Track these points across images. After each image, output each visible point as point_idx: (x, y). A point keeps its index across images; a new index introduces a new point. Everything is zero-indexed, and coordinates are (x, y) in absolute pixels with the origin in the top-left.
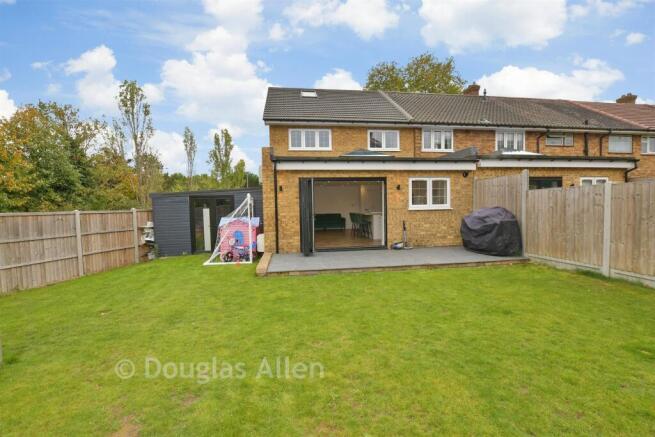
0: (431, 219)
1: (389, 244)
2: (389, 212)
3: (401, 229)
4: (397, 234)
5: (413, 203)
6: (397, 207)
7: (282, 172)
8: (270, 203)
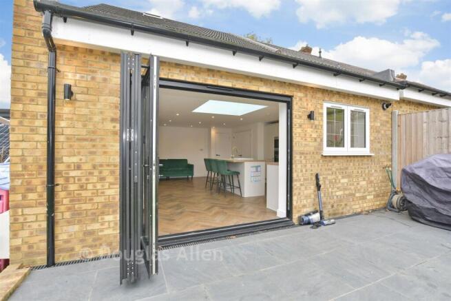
0: (349, 171)
1: (295, 216)
2: (296, 157)
3: (313, 187)
4: (307, 197)
5: (328, 146)
6: (307, 149)
7: (76, 51)
8: (33, 130)
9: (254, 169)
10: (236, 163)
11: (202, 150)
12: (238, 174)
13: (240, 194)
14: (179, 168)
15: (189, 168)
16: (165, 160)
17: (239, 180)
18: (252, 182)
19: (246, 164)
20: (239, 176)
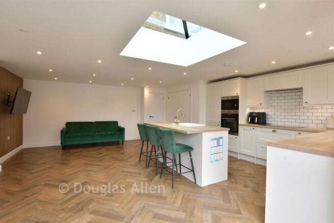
9: (215, 143)
10: (189, 135)
11: (134, 111)
12: (189, 149)
13: (194, 181)
14: (108, 131)
15: (119, 133)
16: (91, 123)
17: (191, 159)
18: (211, 162)
19: (204, 135)
20: (192, 153)
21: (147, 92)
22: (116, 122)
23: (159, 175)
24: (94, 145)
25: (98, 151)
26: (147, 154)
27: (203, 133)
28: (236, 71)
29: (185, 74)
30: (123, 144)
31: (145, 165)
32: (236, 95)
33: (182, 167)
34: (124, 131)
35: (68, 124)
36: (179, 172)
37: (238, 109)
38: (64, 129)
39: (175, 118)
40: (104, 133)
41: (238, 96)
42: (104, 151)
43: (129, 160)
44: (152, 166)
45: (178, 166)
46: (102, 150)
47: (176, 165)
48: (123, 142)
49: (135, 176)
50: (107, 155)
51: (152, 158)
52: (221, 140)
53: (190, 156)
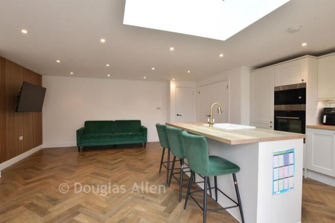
9: (280, 160)
10: (234, 146)
11: (158, 108)
12: (233, 169)
14: (129, 132)
15: (141, 133)
16: (112, 122)
17: (236, 186)
18: (274, 193)
19: (262, 145)
20: (237, 174)
21: (173, 86)
22: (139, 122)
23: (183, 201)
24: (115, 147)
25: (115, 155)
26: (168, 165)
27: (260, 143)
28: (304, 44)
29: (221, 55)
30: (145, 147)
31: (165, 181)
32: (301, 82)
33: (219, 192)
34: (147, 132)
35: (87, 123)
36: (214, 197)
37: (305, 103)
38: (82, 128)
39: (208, 117)
40: (124, 134)
41: (305, 84)
42: (121, 155)
43: (146, 171)
44: (174, 183)
45: (213, 191)
46: (121, 153)
47: (210, 189)
48: (145, 143)
49: (148, 201)
50: (123, 161)
51: (174, 171)
52: (291, 155)
53: (235, 180)
